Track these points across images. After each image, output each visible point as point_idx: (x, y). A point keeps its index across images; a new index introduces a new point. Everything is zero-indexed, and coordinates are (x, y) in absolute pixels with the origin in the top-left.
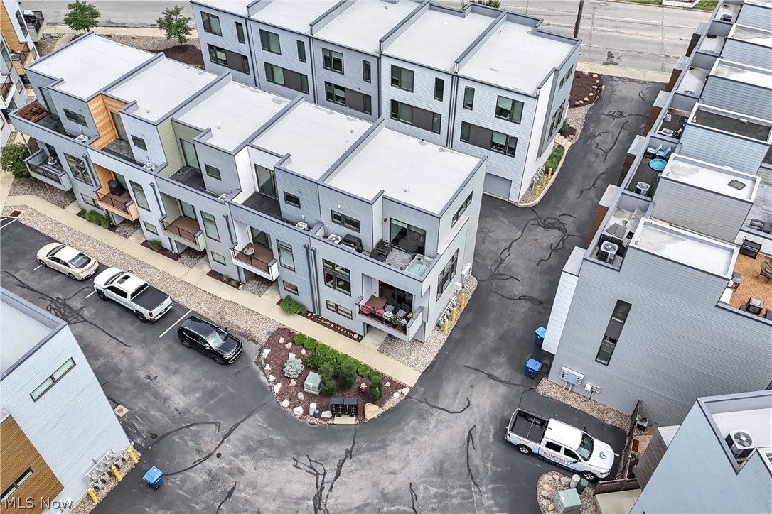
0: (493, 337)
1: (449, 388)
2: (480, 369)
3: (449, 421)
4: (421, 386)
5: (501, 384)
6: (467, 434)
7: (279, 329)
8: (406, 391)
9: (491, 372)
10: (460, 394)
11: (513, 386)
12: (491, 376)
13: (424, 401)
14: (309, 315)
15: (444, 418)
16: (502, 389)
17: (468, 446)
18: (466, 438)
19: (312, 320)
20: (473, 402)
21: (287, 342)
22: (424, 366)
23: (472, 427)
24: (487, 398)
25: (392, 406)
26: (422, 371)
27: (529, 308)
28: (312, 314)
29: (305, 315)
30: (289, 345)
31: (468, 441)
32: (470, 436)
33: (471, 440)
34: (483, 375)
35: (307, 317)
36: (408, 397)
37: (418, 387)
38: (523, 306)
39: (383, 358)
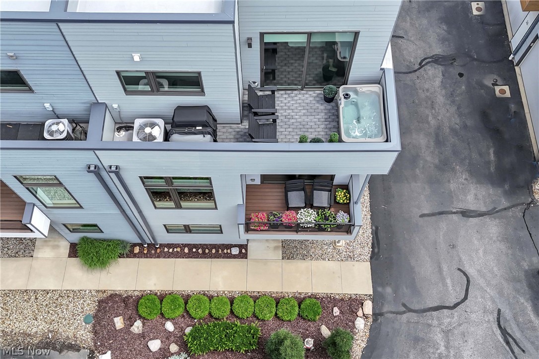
0: (428, 147)
1: (424, 267)
2: (445, 210)
3: (460, 325)
4: (383, 286)
5: (487, 219)
6: (498, 332)
7: (100, 302)
8: (368, 307)
9: (462, 206)
10: (445, 268)
11: (504, 213)
12: (466, 214)
13: (403, 309)
14: (137, 250)
15: (450, 324)
16: (493, 227)
17: (513, 352)
18: (502, 340)
19: (146, 256)
20: (471, 271)
21: (130, 322)
22: (366, 249)
23: (496, 315)
24: (485, 252)
25: (363, 345)
26: (368, 258)
27: (443, 75)
28: (141, 245)
29: (131, 255)
30: (137, 327)
31: (508, 343)
32: (504, 332)
33: (510, 340)
34: (455, 217)
35: (135, 256)
36: (376, 315)
37: (380, 289)
38: (435, 77)
39: (298, 266)
